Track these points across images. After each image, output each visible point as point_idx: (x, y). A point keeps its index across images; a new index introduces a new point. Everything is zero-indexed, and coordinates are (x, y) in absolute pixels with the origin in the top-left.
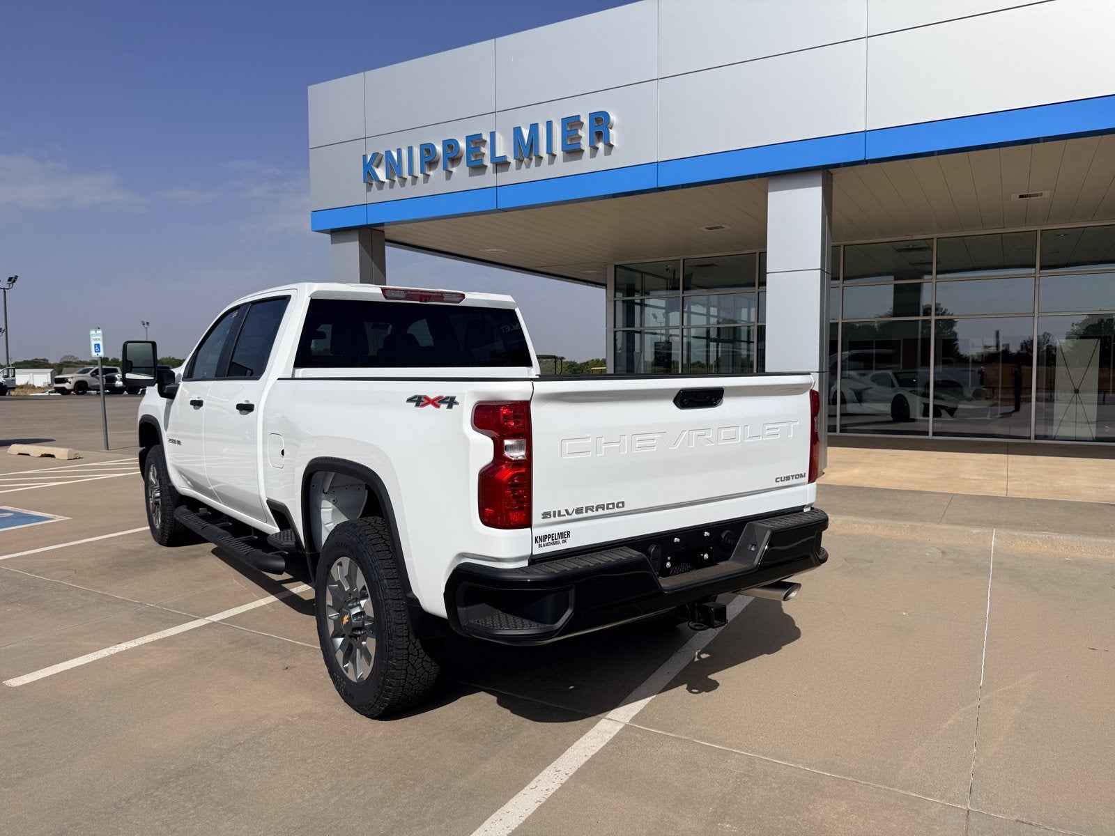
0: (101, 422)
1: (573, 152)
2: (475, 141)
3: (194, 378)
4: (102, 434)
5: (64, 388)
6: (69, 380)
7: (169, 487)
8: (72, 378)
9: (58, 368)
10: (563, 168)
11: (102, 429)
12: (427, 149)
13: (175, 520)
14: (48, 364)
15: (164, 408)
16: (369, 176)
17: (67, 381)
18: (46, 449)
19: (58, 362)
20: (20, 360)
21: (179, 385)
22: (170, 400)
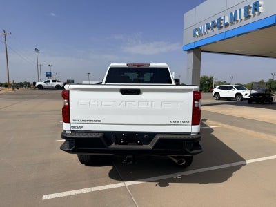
1: (248, 17)
2: (220, 19)
10: (245, 22)
12: (208, 24)
16: (195, 34)
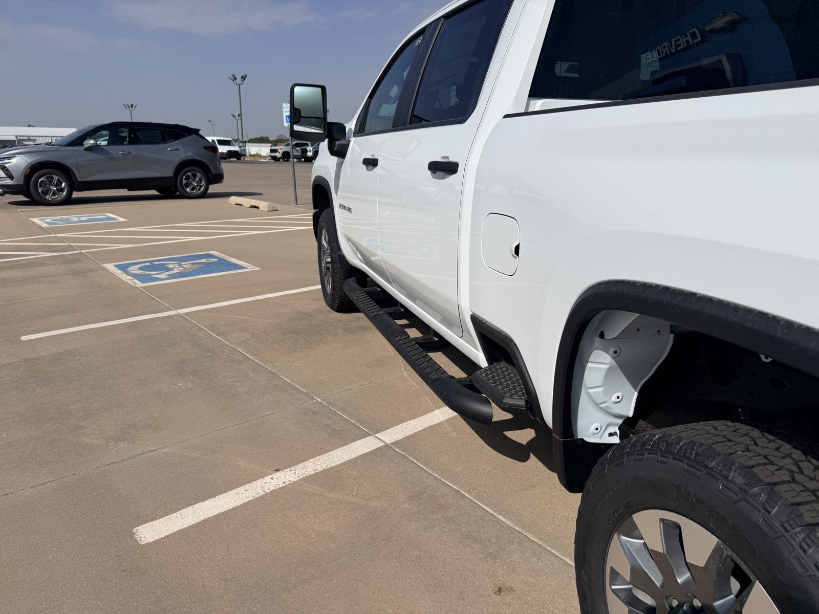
0: (292, 182)
3: (366, 131)
4: (292, 191)
5: (276, 157)
6: (279, 151)
7: (339, 255)
8: (281, 149)
9: (275, 143)
11: (292, 188)
13: (345, 293)
14: (269, 140)
15: (334, 169)
17: (278, 151)
18: (254, 202)
19: (275, 139)
20: (253, 137)
21: (350, 141)
22: (341, 160)
